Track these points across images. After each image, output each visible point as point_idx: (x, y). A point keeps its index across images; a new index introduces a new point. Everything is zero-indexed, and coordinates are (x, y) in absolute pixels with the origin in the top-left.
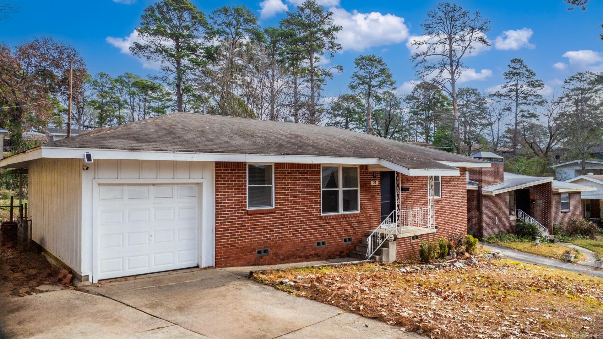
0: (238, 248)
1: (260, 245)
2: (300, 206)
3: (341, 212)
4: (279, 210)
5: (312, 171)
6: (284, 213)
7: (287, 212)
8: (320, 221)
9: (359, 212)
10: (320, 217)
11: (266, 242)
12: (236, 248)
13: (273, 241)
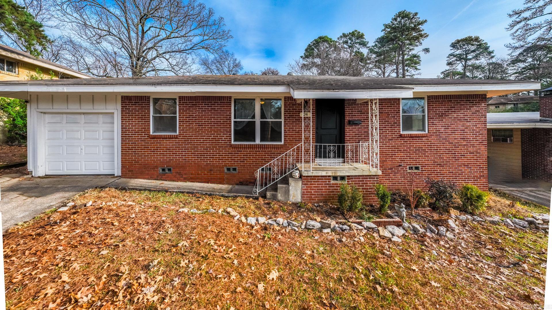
0: (141, 164)
1: (163, 164)
2: (206, 134)
3: (258, 142)
4: (182, 136)
5: (220, 102)
6: (187, 139)
7: (191, 139)
8: (230, 149)
9: (283, 143)
10: (230, 145)
11: (168, 162)
12: (140, 164)
13: (176, 162)
